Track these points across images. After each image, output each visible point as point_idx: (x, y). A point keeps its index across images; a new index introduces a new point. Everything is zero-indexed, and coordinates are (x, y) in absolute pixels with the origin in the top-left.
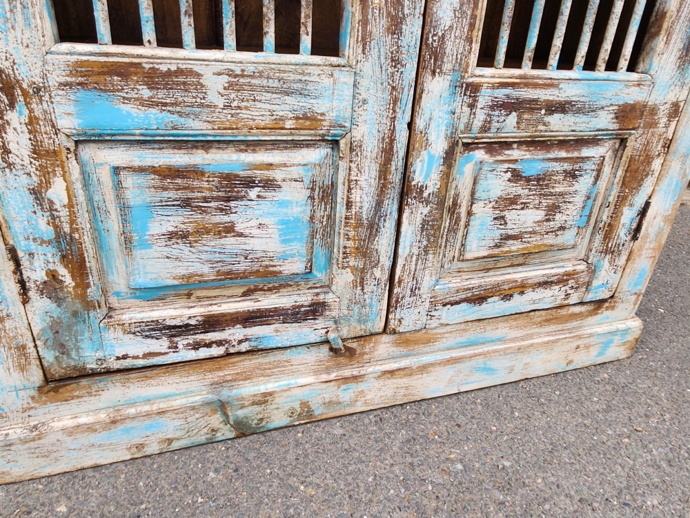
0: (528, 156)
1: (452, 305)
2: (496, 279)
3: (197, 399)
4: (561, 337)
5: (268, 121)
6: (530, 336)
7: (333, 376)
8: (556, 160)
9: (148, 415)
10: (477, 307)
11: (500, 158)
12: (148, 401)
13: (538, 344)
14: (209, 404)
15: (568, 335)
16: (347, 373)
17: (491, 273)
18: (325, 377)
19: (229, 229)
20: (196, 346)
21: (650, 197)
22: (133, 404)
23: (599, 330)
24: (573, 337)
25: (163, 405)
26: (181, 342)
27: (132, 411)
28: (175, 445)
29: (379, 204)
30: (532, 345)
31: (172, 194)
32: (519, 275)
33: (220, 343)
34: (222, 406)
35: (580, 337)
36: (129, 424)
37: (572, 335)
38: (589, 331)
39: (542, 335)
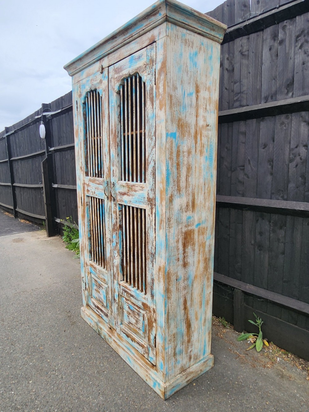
0: (131, 304)
1: (124, 333)
2: (129, 333)
3: (96, 321)
4: (144, 367)
5: (101, 278)
6: (139, 360)
7: (108, 333)
8: (135, 308)
9: (91, 318)
10: (127, 338)
11: (127, 302)
12: (93, 317)
13: (138, 363)
14: (96, 323)
15: (145, 368)
16: (110, 334)
17: (131, 331)
18: (108, 332)
19: (99, 292)
20: (97, 311)
21: (156, 335)
22: (92, 315)
23: (153, 375)
24: (146, 370)
25: (93, 318)
26: (96, 309)
27: (91, 316)
28: (93, 328)
29: (112, 299)
30: (137, 362)
31: (95, 283)
32: (134, 336)
33: (99, 312)
34: (97, 325)
35: (147, 372)
36: (90, 318)
37: (146, 369)
38: (150, 373)
39: (141, 362)
